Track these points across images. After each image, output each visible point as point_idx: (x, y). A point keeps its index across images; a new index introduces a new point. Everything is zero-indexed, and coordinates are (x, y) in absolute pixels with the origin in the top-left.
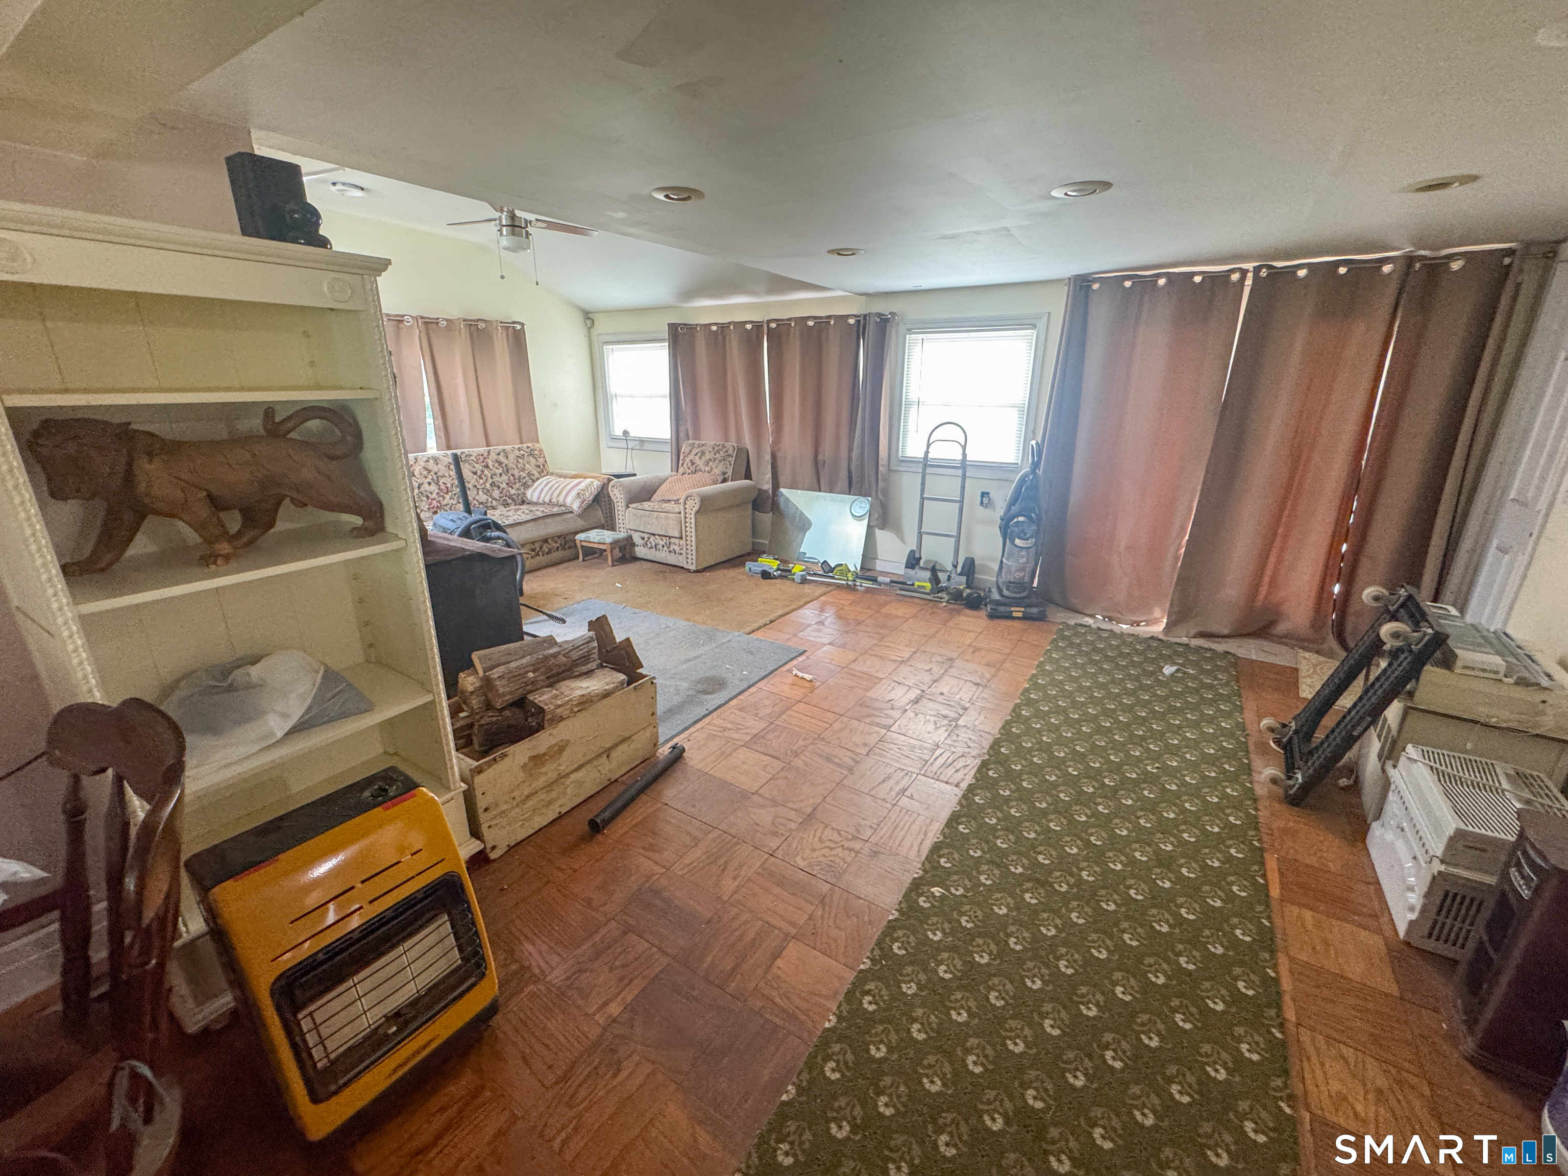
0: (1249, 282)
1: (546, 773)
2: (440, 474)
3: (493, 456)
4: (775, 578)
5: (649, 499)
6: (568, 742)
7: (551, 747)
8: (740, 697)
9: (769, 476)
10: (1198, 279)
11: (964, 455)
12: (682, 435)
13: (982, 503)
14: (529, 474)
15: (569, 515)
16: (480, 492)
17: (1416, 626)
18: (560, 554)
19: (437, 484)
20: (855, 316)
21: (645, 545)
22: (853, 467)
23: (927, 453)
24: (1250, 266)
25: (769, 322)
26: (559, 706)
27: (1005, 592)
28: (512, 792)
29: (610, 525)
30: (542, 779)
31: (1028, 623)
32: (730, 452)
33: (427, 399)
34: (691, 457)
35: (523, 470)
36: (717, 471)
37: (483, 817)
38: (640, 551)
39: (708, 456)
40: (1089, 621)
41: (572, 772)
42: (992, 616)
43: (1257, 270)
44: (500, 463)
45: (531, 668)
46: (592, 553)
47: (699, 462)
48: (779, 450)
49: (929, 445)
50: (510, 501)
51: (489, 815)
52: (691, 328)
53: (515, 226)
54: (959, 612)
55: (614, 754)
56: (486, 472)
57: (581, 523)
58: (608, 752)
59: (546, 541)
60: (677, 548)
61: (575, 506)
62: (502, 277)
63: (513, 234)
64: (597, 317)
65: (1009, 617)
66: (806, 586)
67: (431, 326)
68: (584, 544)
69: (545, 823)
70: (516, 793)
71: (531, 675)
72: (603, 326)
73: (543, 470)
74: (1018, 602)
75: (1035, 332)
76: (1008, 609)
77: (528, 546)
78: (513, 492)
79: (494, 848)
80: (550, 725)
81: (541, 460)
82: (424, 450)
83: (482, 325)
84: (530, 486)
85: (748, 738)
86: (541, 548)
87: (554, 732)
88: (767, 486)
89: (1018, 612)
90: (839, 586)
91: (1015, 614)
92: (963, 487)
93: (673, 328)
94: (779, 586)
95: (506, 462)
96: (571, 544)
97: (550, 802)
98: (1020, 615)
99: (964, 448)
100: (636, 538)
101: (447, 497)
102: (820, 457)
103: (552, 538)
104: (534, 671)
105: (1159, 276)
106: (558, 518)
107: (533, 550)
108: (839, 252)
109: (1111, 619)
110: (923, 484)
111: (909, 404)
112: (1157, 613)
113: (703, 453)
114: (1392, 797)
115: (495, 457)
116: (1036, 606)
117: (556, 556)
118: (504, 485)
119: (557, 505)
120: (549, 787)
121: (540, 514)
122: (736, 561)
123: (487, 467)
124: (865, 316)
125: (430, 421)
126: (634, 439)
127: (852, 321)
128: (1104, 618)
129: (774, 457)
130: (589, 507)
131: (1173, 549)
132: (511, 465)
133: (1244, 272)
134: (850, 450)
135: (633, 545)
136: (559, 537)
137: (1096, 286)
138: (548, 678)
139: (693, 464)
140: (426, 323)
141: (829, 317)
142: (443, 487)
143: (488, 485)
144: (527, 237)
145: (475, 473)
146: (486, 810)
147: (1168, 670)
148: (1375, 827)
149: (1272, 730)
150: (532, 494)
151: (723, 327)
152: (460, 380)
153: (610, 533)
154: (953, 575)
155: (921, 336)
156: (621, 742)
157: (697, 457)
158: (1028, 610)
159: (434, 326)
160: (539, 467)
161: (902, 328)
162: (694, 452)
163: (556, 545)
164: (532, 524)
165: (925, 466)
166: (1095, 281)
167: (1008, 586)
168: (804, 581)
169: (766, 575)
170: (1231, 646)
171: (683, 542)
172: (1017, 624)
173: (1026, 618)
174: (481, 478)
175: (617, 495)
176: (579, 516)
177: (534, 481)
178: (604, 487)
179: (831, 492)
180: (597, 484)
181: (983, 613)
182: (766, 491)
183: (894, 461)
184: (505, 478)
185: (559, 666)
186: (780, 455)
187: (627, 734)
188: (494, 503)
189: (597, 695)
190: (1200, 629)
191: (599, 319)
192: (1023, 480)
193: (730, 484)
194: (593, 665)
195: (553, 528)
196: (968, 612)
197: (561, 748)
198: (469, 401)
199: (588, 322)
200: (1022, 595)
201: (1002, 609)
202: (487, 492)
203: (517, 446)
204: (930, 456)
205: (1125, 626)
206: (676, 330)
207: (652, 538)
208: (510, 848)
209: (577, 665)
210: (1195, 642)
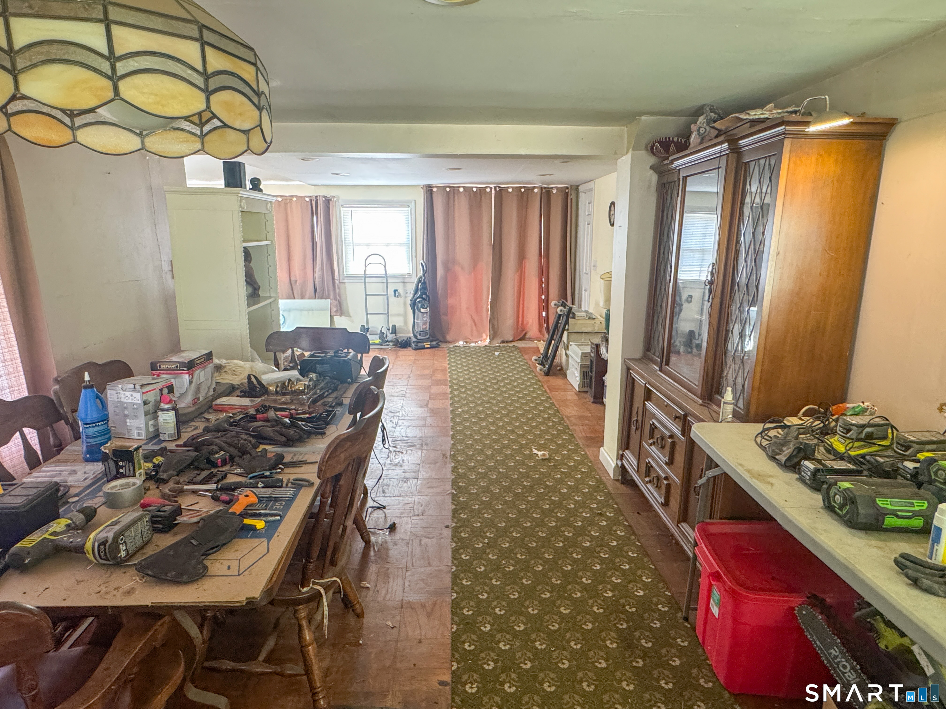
0: (493, 191)
10: (475, 190)
11: (385, 270)
13: (395, 295)
17: (565, 307)
20: (310, 196)
22: (317, 283)
23: (365, 271)
24: (492, 186)
27: (419, 337)
31: (433, 349)
42: (416, 349)
43: (495, 187)
49: (366, 266)
54: (400, 350)
65: (424, 348)
74: (425, 341)
75: (409, 209)
76: (422, 345)
89: (427, 345)
92: (387, 287)
98: (429, 346)
99: (385, 266)
102: (293, 279)
105: (459, 187)
108: (337, 174)
109: (467, 342)
110: (365, 287)
112: (484, 336)
114: (570, 359)
116: (435, 341)
124: (317, 196)
127: (307, 199)
128: (464, 342)
131: (485, 306)
133: (491, 188)
134: (314, 272)
137: (435, 191)
141: (292, 196)
147: (497, 354)
148: (568, 372)
149: (536, 360)
154: (389, 334)
155: (350, 209)
158: (432, 343)
161: (338, 204)
165: (365, 277)
166: (434, 188)
167: (420, 333)
170: (515, 344)
172: (428, 351)
173: (432, 347)
179: (302, 298)
181: (411, 349)
190: (502, 339)
192: (419, 281)
196: (404, 350)
200: (427, 337)
201: (420, 344)
204: (367, 273)
205: (473, 344)
210: (502, 345)
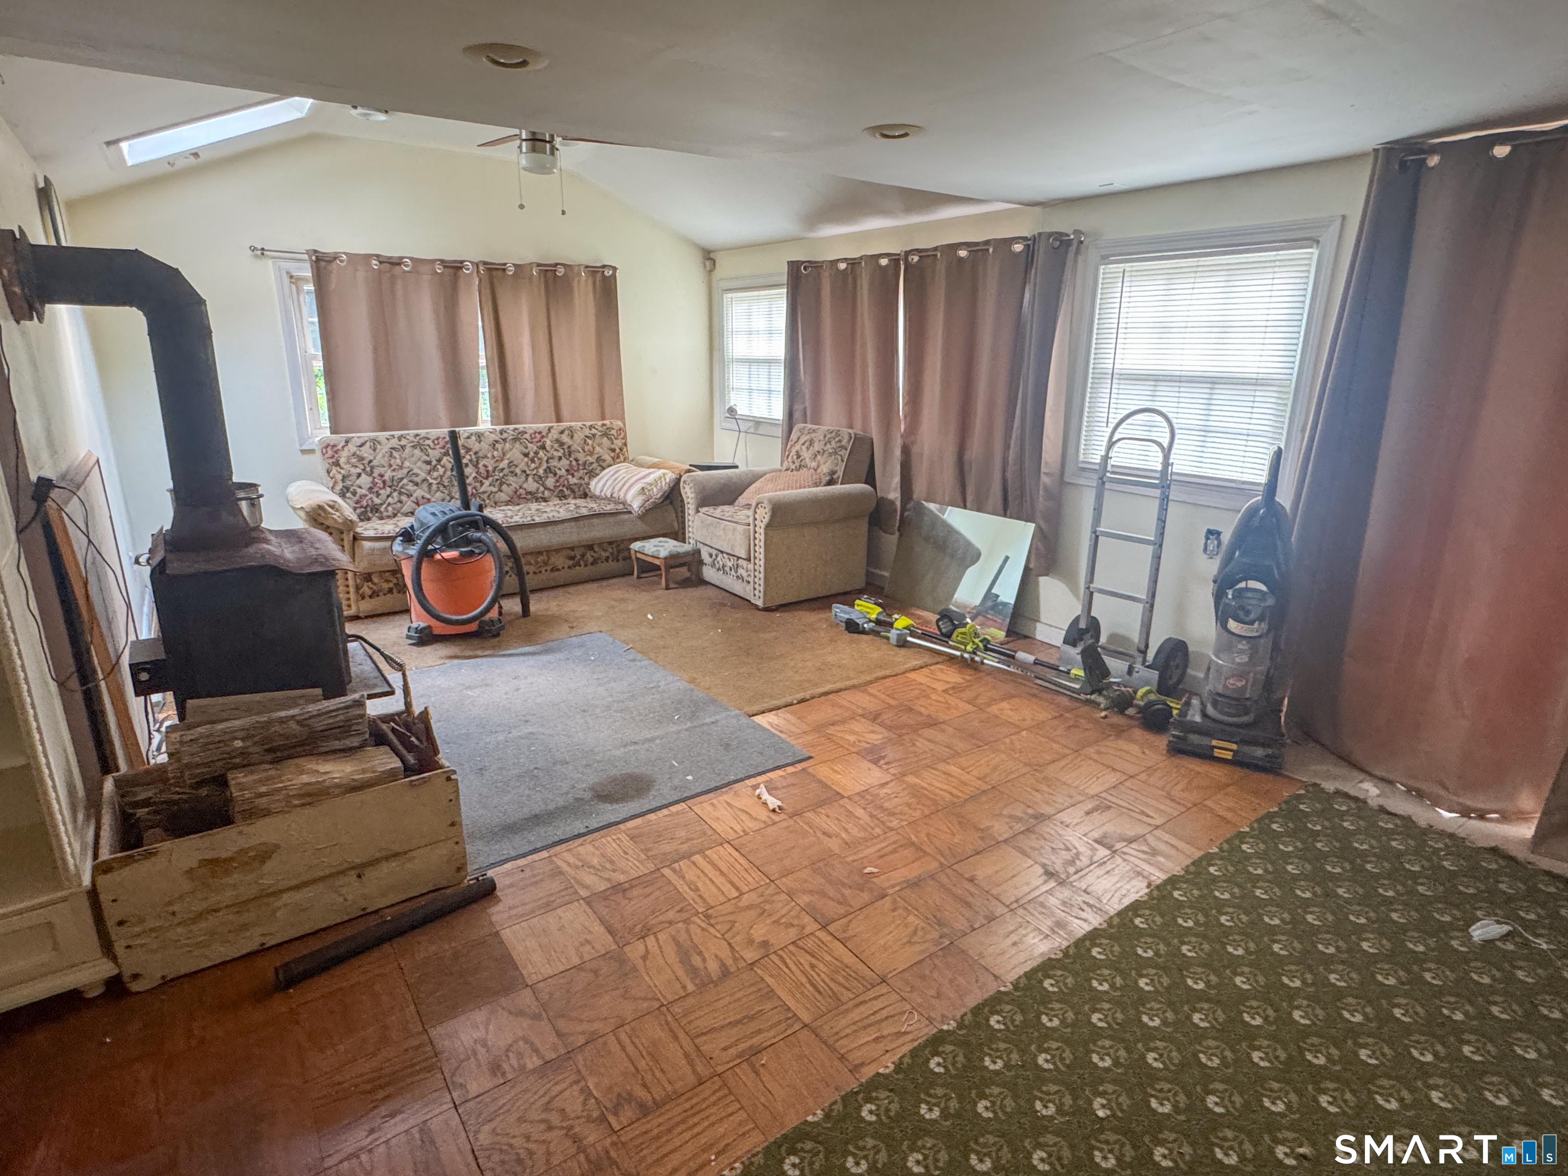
1: (234, 886)
2: (480, 454)
3: (554, 434)
4: (864, 632)
5: (731, 502)
6: (277, 847)
7: (243, 851)
8: (652, 816)
9: (897, 479)
11: (1166, 463)
12: (797, 415)
13: (1205, 549)
14: (599, 459)
15: (626, 516)
16: (530, 479)
18: (612, 566)
19: (476, 466)
20: (1025, 239)
21: (713, 565)
22: (1009, 475)
23: (1106, 458)
25: (908, 253)
26: (261, 795)
27: (1210, 710)
28: (170, 903)
29: (679, 535)
30: (229, 893)
31: (1239, 772)
32: (844, 443)
33: (482, 362)
34: (797, 447)
35: (591, 454)
36: (825, 469)
37: (114, 932)
38: (709, 573)
39: (817, 447)
40: (1370, 790)
41: (290, 889)
42: (1177, 750)
44: (562, 444)
45: (240, 734)
46: (648, 568)
47: (806, 455)
48: (913, 443)
50: (567, 492)
51: (124, 929)
52: (815, 266)
53: (537, 142)
54: (1119, 732)
55: (371, 874)
56: (541, 454)
57: (641, 527)
58: (360, 870)
59: (590, 547)
60: (745, 574)
61: (636, 506)
62: (522, 207)
63: (534, 150)
64: (717, 256)
65: (1206, 755)
66: (903, 651)
67: (495, 273)
68: (639, 555)
69: (238, 955)
70: (176, 908)
71: (238, 744)
72: (726, 267)
73: (619, 455)
74: (1225, 732)
75: (1314, 251)
76: (1205, 741)
77: (565, 552)
78: (573, 481)
79: (136, 977)
80: (244, 819)
81: (618, 443)
82: (475, 424)
83: (561, 271)
84: (597, 475)
85: (603, 886)
86: (583, 556)
87: (245, 829)
88: (894, 495)
89: (1225, 749)
90: (952, 658)
91: (1217, 753)
92: (1162, 521)
93: (794, 267)
94: (864, 645)
95: (570, 442)
96: (626, 554)
97: (244, 927)
98: (1229, 755)
99: (1167, 452)
100: (705, 556)
101: (487, 483)
102: (967, 457)
103: (600, 544)
104: (243, 739)
106: (611, 519)
107: (572, 558)
108: (886, 132)
109: (1420, 795)
110: (1100, 507)
111: (1098, 379)
112: (1525, 800)
113: (812, 442)
115: (556, 436)
116: (1264, 745)
117: (603, 567)
118: (563, 472)
119: (617, 502)
120: (240, 906)
121: (584, 512)
122: (822, 602)
123: (543, 447)
124: (1036, 238)
125: (484, 390)
126: (746, 419)
127: (1018, 248)
128: (1409, 791)
129: (906, 451)
130: (656, 507)
132: (575, 447)
134: (1007, 447)
135: (701, 563)
136: (610, 543)
137: (1433, 161)
138: (268, 751)
139: (799, 456)
140: (490, 270)
141: (987, 242)
142: (482, 470)
143: (541, 471)
144: (552, 153)
145: (526, 455)
146: (121, 923)
147: (1486, 930)
150: (597, 486)
151: (853, 263)
152: (526, 339)
153: (675, 543)
154: (1138, 666)
155: (1121, 267)
156: (387, 858)
157: (804, 448)
158: (1246, 749)
159: (500, 273)
160: (613, 450)
161: (1092, 254)
162: (802, 441)
163: (604, 554)
164: (573, 524)
165: (1103, 478)
166: (1433, 150)
167: (1218, 700)
168: (902, 644)
169: (852, 627)
171: (751, 566)
172: (1218, 773)
173: (1237, 762)
174: (533, 461)
175: (689, 494)
176: (642, 517)
177: (603, 469)
178: (678, 481)
179: (979, 510)
180: (670, 476)
181: (1162, 742)
182: (892, 503)
183: (1070, 469)
184: (565, 462)
185: (286, 737)
186: (915, 450)
187: (396, 848)
188: (547, 493)
189: (338, 786)
191: (721, 259)
192: (1252, 513)
193: (838, 488)
194: (355, 742)
195: (600, 531)
196: (1138, 733)
197: (264, 855)
198: (535, 366)
199: (708, 263)
200: (1245, 719)
201: (1195, 739)
202: (539, 479)
203: (588, 424)
204: (1111, 462)
205: (1447, 815)
206: (798, 269)
207: (720, 555)
208: (166, 983)
209: (326, 738)
